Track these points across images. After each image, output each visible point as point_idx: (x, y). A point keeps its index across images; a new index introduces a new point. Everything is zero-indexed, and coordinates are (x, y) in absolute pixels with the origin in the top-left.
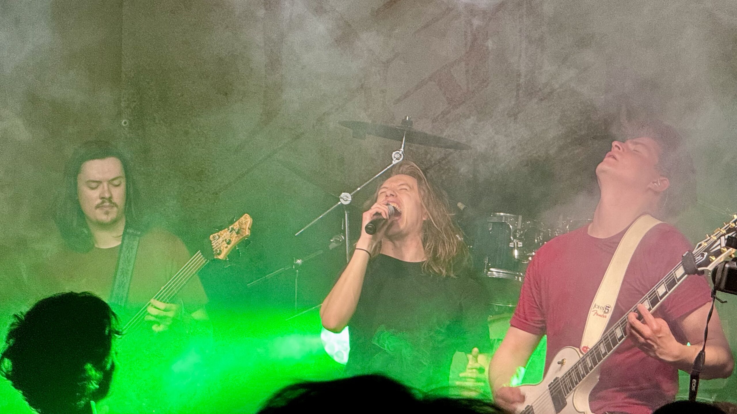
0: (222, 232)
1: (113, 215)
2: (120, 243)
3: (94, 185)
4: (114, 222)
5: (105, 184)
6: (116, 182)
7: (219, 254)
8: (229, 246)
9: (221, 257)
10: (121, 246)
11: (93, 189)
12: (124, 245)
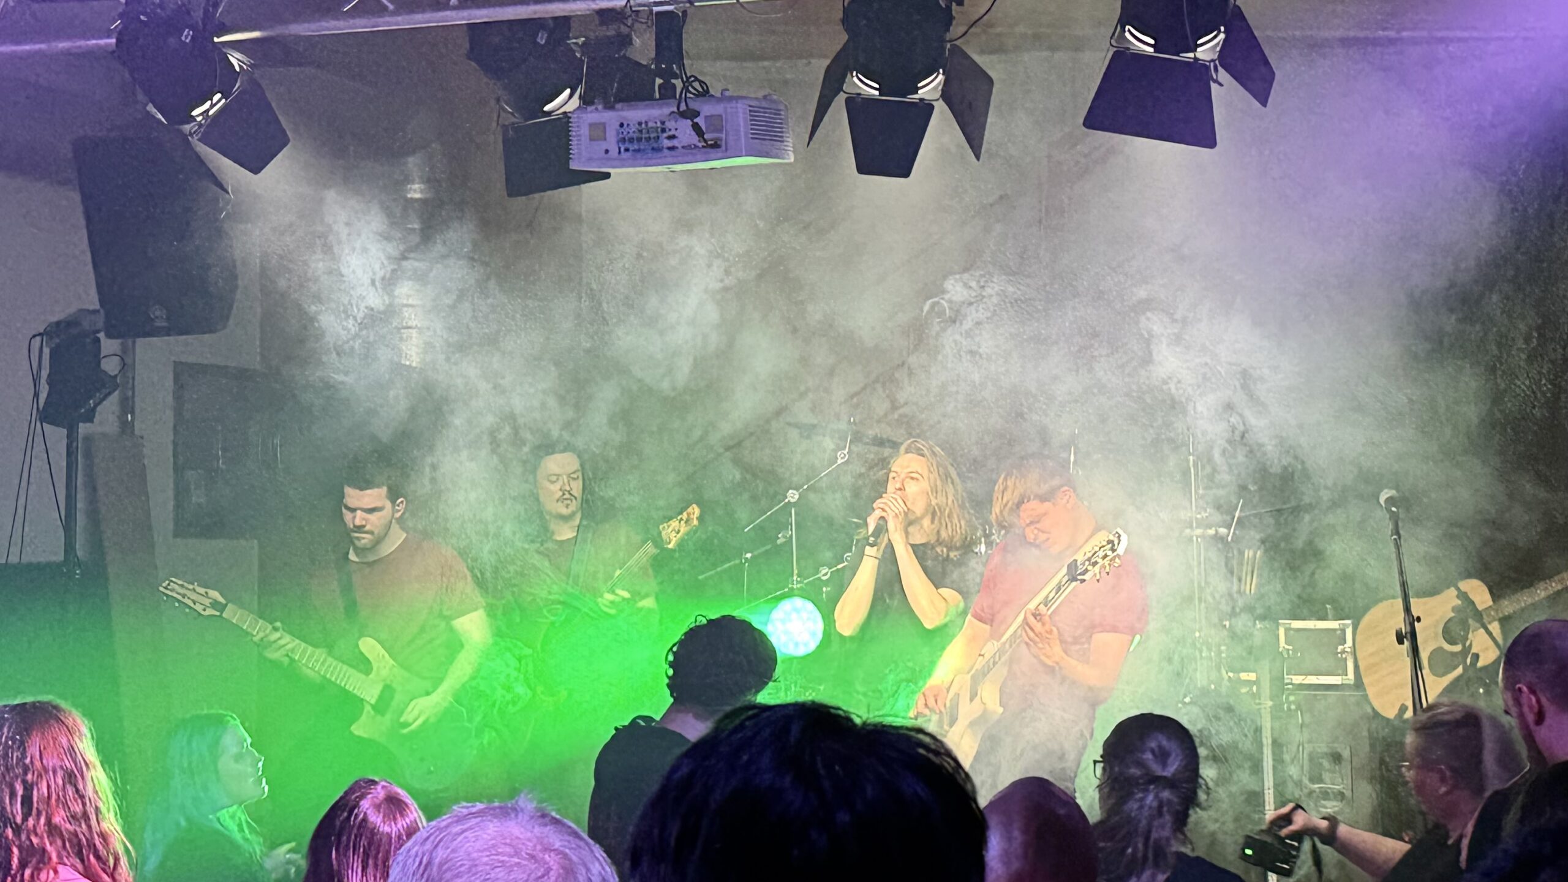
0: (671, 522)
1: (572, 508)
2: (575, 534)
3: (554, 478)
4: (573, 514)
5: (565, 477)
6: (575, 476)
7: (670, 543)
8: (679, 536)
9: (671, 546)
10: (576, 537)
11: (553, 482)
12: (579, 537)
